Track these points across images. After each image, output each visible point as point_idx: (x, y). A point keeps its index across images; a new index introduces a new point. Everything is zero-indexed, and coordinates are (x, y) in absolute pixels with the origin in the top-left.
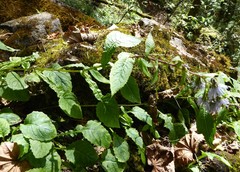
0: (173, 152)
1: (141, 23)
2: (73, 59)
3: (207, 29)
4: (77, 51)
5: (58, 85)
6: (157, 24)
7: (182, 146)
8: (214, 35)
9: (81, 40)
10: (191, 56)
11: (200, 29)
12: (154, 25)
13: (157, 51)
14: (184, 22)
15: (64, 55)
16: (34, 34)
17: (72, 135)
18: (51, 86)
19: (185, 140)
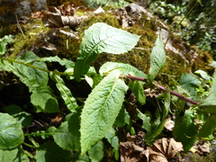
0: (147, 156)
1: (128, 9)
2: (50, 48)
3: (179, 18)
4: (55, 38)
5: (31, 78)
6: (145, 11)
7: (157, 150)
8: (184, 23)
9: (61, 25)
10: (176, 51)
11: (173, 17)
12: (143, 13)
13: (144, 44)
14: (163, 10)
15: (40, 41)
16: (19, 10)
17: (43, 137)
18: (22, 79)
19: (161, 144)
